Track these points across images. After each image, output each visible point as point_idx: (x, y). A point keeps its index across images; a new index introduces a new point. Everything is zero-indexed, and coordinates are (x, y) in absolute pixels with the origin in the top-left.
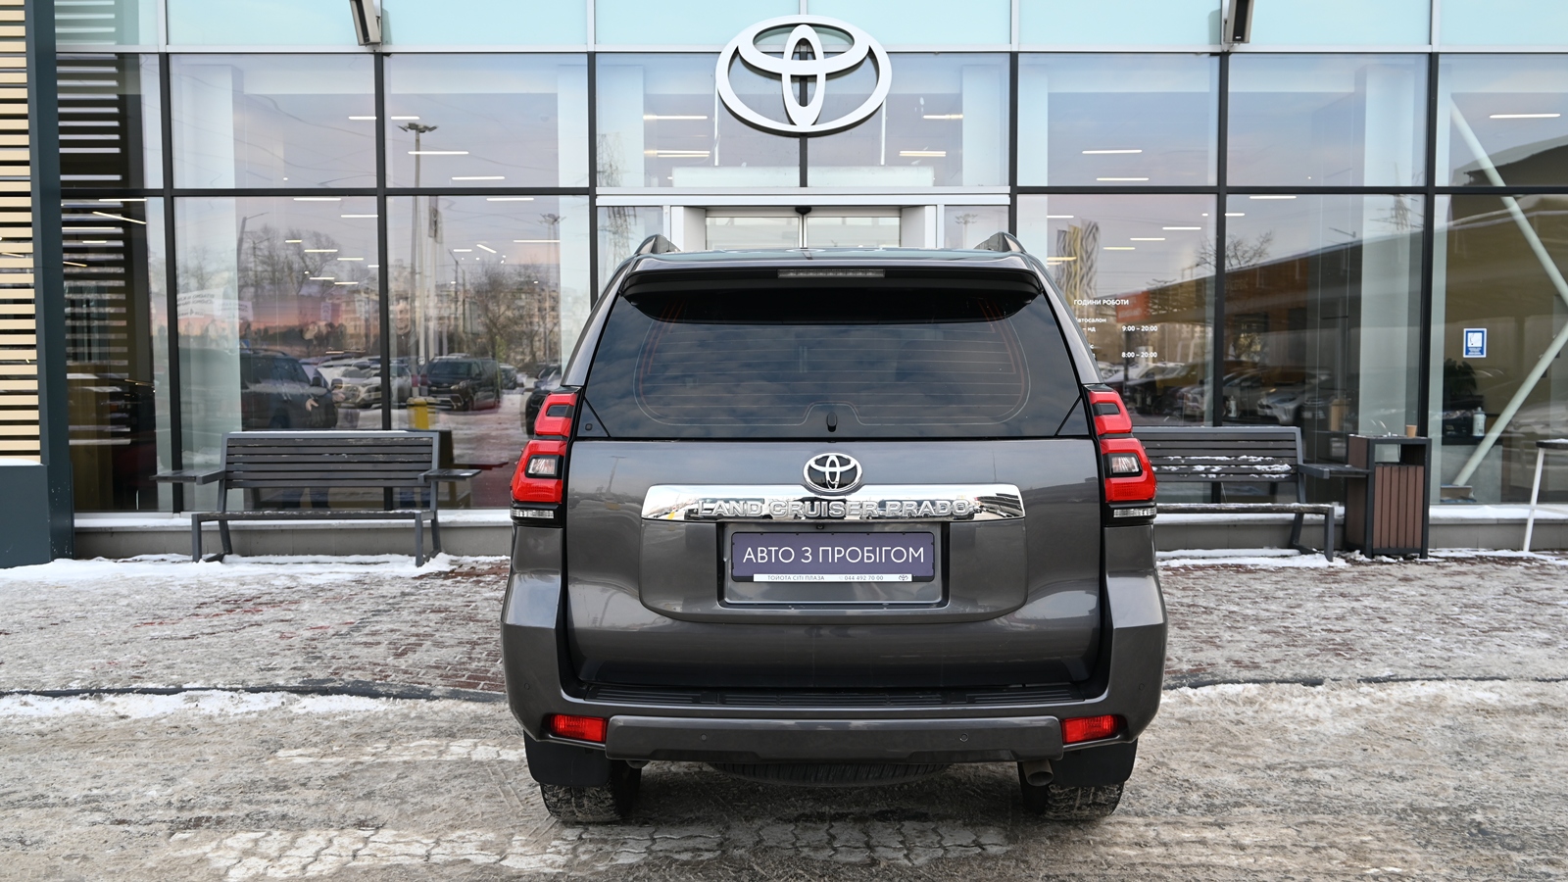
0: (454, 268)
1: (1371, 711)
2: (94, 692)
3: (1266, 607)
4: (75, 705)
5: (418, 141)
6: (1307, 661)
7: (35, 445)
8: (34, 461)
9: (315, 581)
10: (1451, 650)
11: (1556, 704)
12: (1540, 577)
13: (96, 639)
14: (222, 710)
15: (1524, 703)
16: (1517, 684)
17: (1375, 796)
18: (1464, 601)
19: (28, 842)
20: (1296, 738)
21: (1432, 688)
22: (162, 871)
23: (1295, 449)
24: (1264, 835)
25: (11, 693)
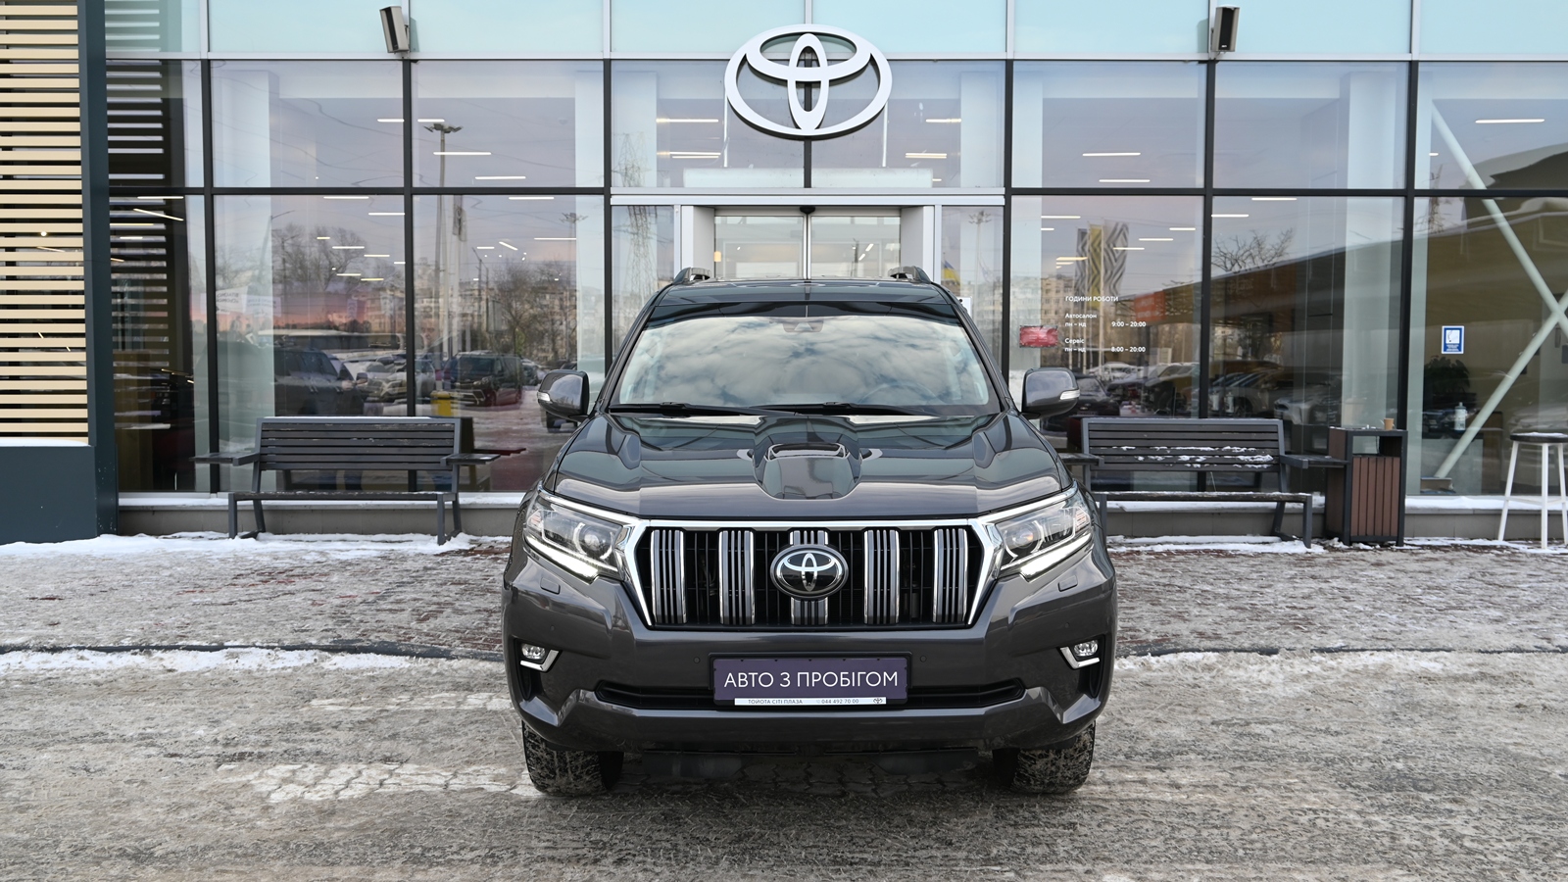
0: (478, 266)
1: (1319, 677)
2: (144, 647)
3: (1239, 587)
4: (126, 660)
5: (443, 141)
6: (1266, 633)
7: (83, 427)
8: (83, 442)
9: (343, 557)
10: (1404, 626)
11: (1495, 673)
12: (1508, 563)
13: (143, 604)
14: (260, 666)
15: (1465, 672)
16: (1461, 655)
17: (1308, 747)
18: (1429, 583)
19: (92, 770)
20: (1247, 700)
21: (1380, 658)
22: (211, 793)
23: (1277, 440)
24: (1200, 777)
25: (69, 649)
